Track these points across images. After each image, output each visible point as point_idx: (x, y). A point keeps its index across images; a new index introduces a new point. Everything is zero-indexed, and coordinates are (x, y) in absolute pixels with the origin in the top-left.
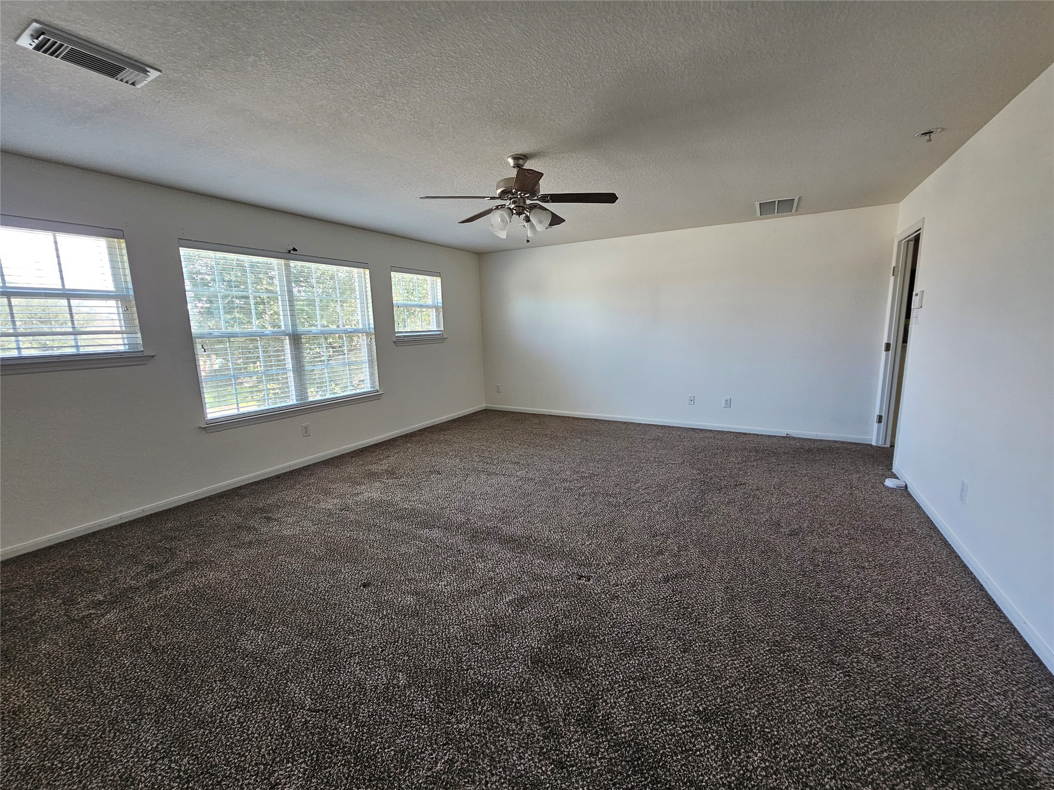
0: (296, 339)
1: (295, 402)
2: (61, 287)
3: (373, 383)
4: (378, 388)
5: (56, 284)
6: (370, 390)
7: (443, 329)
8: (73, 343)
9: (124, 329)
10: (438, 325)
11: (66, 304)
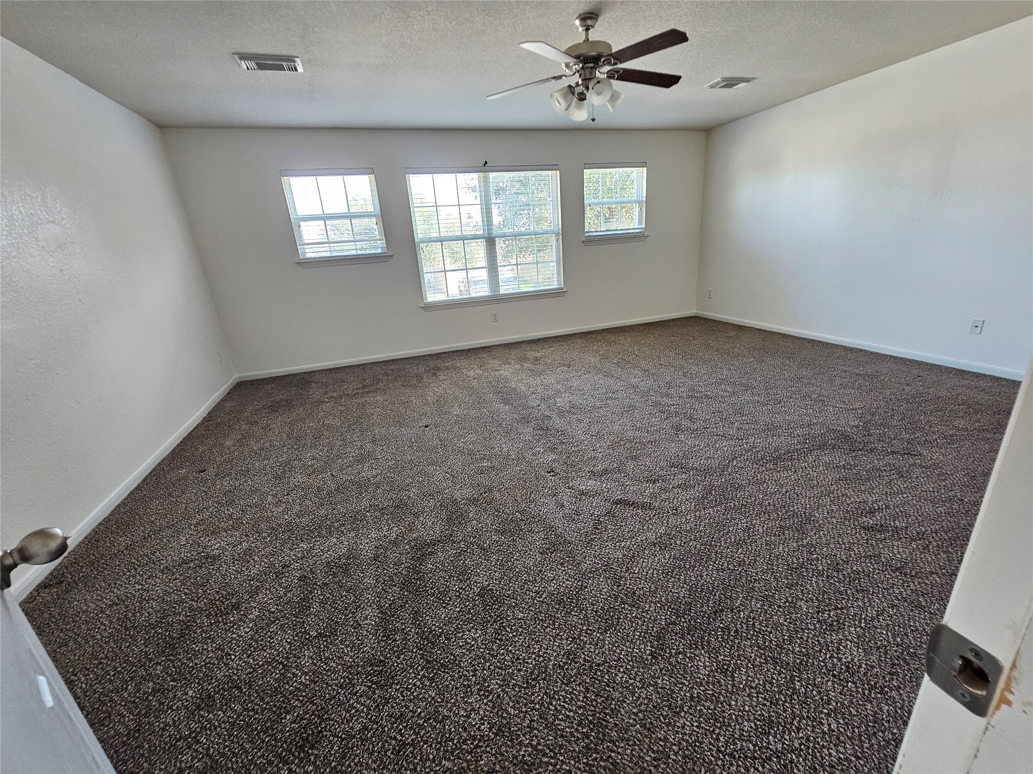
0: (490, 242)
1: (487, 294)
2: (347, 212)
3: (559, 281)
4: (563, 286)
5: (344, 209)
6: (556, 287)
7: (644, 226)
8: (354, 247)
9: (378, 237)
10: (640, 222)
11: (350, 223)
